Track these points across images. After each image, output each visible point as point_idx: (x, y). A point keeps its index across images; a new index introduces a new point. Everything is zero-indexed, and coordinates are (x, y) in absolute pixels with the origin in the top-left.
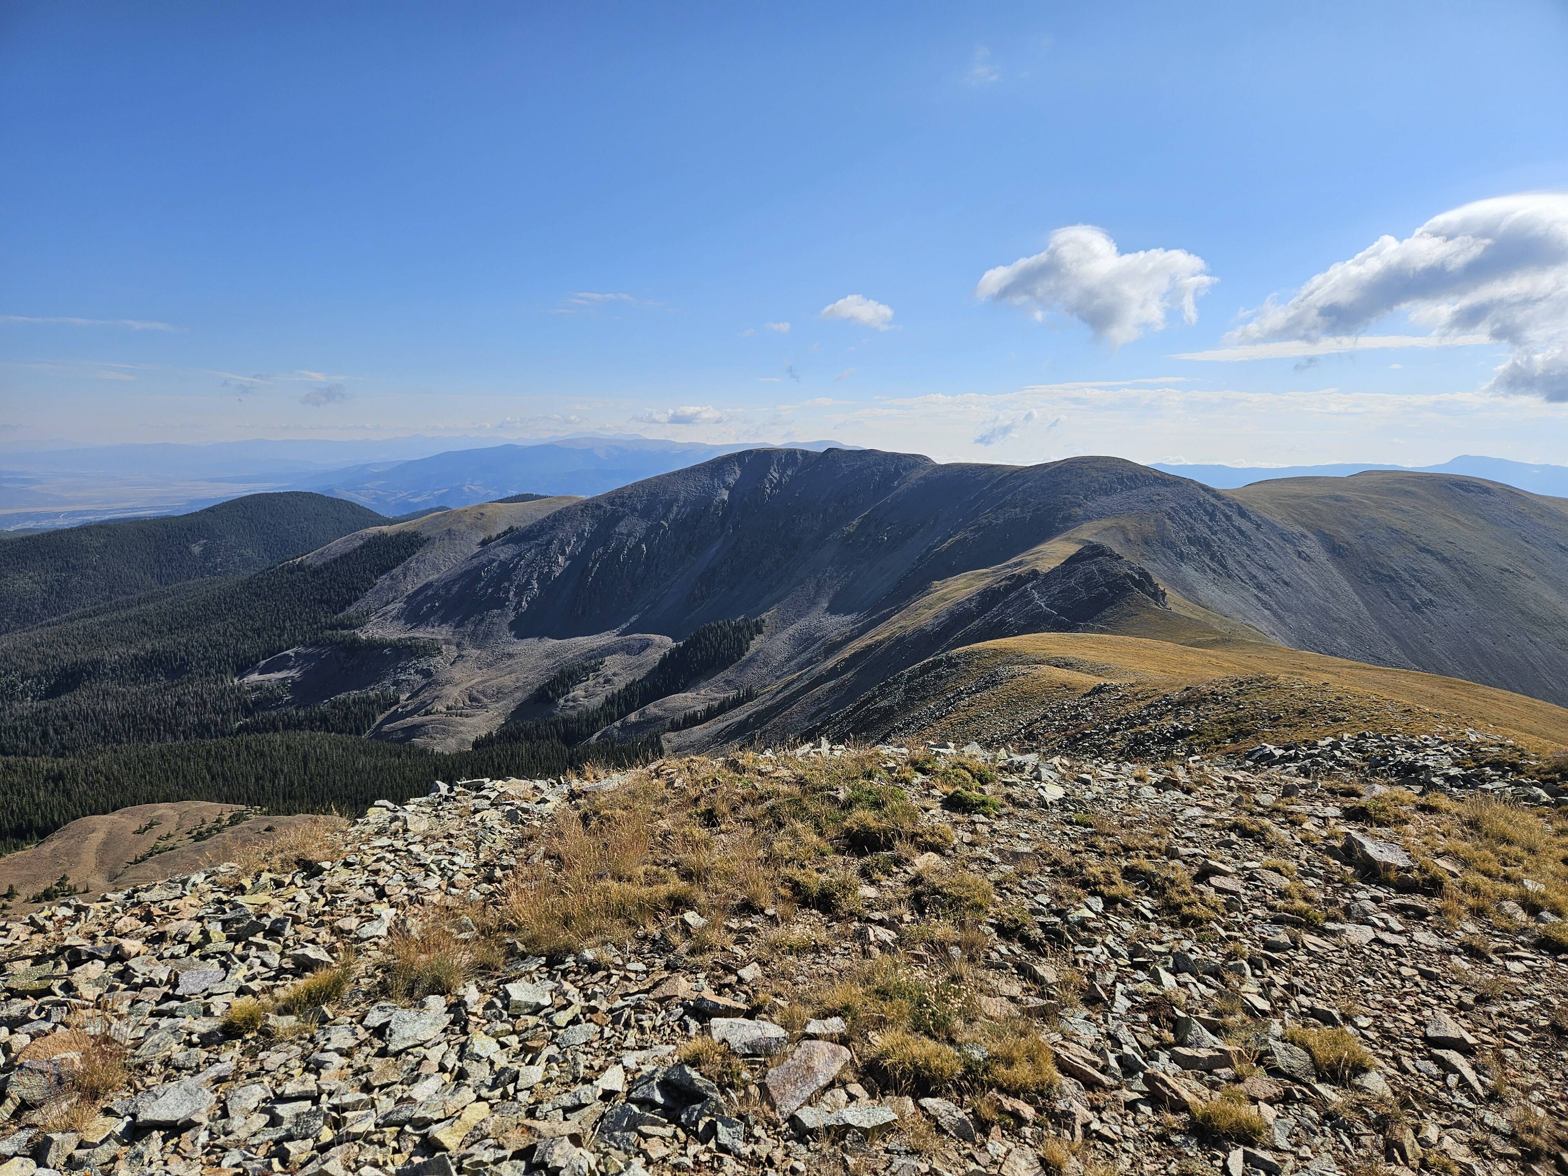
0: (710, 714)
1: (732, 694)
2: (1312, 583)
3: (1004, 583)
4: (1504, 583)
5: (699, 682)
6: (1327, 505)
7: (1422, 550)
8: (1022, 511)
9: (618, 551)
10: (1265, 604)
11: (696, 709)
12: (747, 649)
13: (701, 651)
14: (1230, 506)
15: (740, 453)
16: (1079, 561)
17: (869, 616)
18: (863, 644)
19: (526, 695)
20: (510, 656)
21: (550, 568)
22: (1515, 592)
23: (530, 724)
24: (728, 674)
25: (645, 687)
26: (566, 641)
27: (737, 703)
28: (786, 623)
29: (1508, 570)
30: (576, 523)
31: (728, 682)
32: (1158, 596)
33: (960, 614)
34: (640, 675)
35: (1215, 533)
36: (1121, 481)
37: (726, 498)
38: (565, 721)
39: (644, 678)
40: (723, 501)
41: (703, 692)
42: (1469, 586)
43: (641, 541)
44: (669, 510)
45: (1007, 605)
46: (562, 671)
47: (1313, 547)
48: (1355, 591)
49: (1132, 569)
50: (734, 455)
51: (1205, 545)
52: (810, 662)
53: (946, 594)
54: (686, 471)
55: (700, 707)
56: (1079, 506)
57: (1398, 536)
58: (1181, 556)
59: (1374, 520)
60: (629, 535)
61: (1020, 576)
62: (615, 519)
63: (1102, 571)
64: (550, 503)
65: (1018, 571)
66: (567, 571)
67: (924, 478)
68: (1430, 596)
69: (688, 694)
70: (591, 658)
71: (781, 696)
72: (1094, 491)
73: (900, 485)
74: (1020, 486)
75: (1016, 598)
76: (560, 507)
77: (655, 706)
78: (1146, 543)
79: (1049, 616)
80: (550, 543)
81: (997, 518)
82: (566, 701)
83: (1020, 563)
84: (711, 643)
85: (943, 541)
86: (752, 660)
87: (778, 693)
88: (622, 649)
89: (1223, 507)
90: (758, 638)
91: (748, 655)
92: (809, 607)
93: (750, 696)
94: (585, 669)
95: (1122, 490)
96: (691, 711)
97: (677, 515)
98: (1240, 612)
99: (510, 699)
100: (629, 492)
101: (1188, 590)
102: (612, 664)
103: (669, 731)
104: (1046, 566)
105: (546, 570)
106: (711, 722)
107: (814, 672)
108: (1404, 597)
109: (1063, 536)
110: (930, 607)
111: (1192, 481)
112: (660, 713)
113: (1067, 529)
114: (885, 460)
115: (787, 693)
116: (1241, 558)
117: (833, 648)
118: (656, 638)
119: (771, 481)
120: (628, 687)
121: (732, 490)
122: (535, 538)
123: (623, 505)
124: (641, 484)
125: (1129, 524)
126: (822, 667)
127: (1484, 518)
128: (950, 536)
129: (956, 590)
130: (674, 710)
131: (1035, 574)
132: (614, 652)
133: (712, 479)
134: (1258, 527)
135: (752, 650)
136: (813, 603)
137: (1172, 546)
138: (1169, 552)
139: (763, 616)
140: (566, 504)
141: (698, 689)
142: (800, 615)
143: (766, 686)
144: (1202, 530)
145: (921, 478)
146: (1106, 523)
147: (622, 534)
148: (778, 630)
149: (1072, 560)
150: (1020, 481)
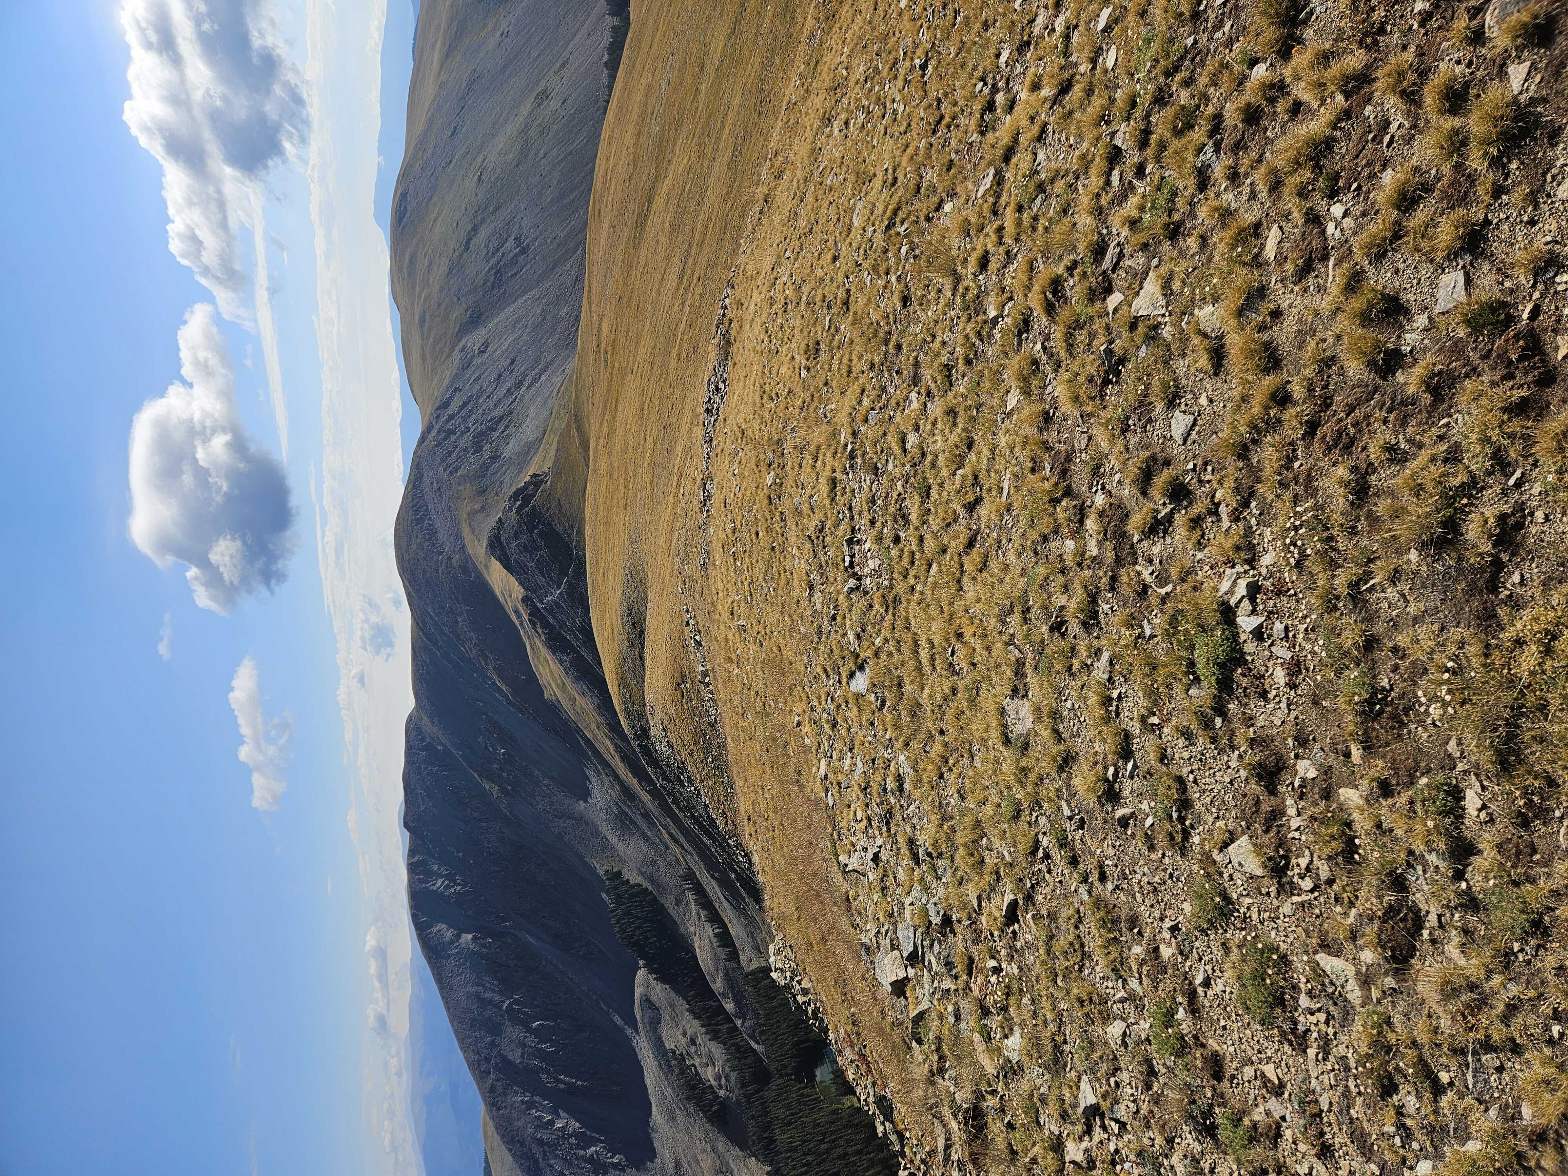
0: (715, 918)
1: (690, 896)
2: (510, 340)
3: (540, 630)
4: (492, 180)
5: (682, 935)
6: (429, 330)
7: (467, 247)
8: (461, 614)
9: (543, 1056)
10: (535, 380)
11: (712, 935)
12: (639, 885)
13: (647, 938)
14: (438, 417)
15: (417, 929)
16: (508, 559)
17: (589, 759)
18: (621, 765)
19: (721, 1138)
20: (678, 1164)
21: (570, 1136)
22: (499, 171)
23: (752, 1127)
24: (669, 903)
25: (694, 997)
26: (653, 1100)
27: (699, 890)
28: (606, 846)
29: (480, 177)
30: (515, 1114)
31: (678, 902)
32: (537, 481)
33: (578, 671)
34: (682, 1005)
35: (468, 429)
36: (419, 521)
37: (470, 936)
38: (743, 1085)
39: (685, 998)
40: (475, 939)
41: (692, 929)
42: (497, 208)
43: (530, 1030)
44: (490, 1002)
45: (563, 625)
46: (688, 1099)
47: (475, 339)
48: (514, 302)
49: (511, 508)
50: (419, 935)
51: (481, 438)
52: (646, 815)
53: (557, 685)
54: (441, 989)
55: (709, 930)
56: (450, 558)
57: (455, 268)
58: (494, 458)
59: (441, 290)
60: (523, 1045)
61: (530, 614)
62: (505, 1065)
63: (516, 536)
64: (492, 1149)
65: (525, 617)
66: (573, 1113)
67: (431, 718)
68: (511, 239)
69: (696, 945)
70: (670, 1066)
71: (686, 845)
72: (433, 545)
73: (441, 743)
74: (433, 619)
75: (554, 617)
76: (497, 1138)
77: (714, 982)
78: (484, 491)
79: (569, 584)
80: (541, 1142)
81: (471, 639)
82: (721, 1087)
83: (517, 612)
84: (636, 928)
85: (500, 690)
86: (651, 879)
87: (683, 848)
88: (655, 1030)
89: (440, 423)
90: (627, 875)
91: (646, 884)
92: (587, 824)
93: (690, 876)
94: (682, 1072)
95: (430, 519)
96: (714, 940)
97: (494, 992)
98: (545, 402)
99: (727, 1155)
100: (471, 1055)
101: (529, 450)
102: (673, 1040)
103: (739, 962)
104: (518, 591)
105: (573, 1140)
106: (723, 915)
107: (656, 814)
108: (514, 261)
109: (484, 571)
110: (573, 700)
111: (415, 453)
112: (721, 975)
113: (475, 568)
114: (413, 763)
115: (683, 840)
116: (491, 404)
117: (627, 793)
118: (638, 991)
119: (448, 887)
120: (697, 1017)
121: (461, 931)
122: (536, 1162)
123: (488, 1060)
124: (462, 1041)
125: (465, 509)
126: (650, 806)
127: (431, 197)
128: (494, 684)
129: (552, 674)
130: (716, 959)
131: (525, 600)
132: (660, 1038)
133: (449, 957)
134: (457, 390)
135: (640, 880)
136: (581, 820)
137: (485, 468)
138: (491, 469)
139: (602, 873)
140: (491, 1129)
141: (689, 935)
142: (596, 833)
143: (678, 860)
144: (466, 441)
145: (433, 723)
146: (466, 531)
147: (523, 1054)
148: (614, 854)
149: (507, 566)
150: (428, 619)
